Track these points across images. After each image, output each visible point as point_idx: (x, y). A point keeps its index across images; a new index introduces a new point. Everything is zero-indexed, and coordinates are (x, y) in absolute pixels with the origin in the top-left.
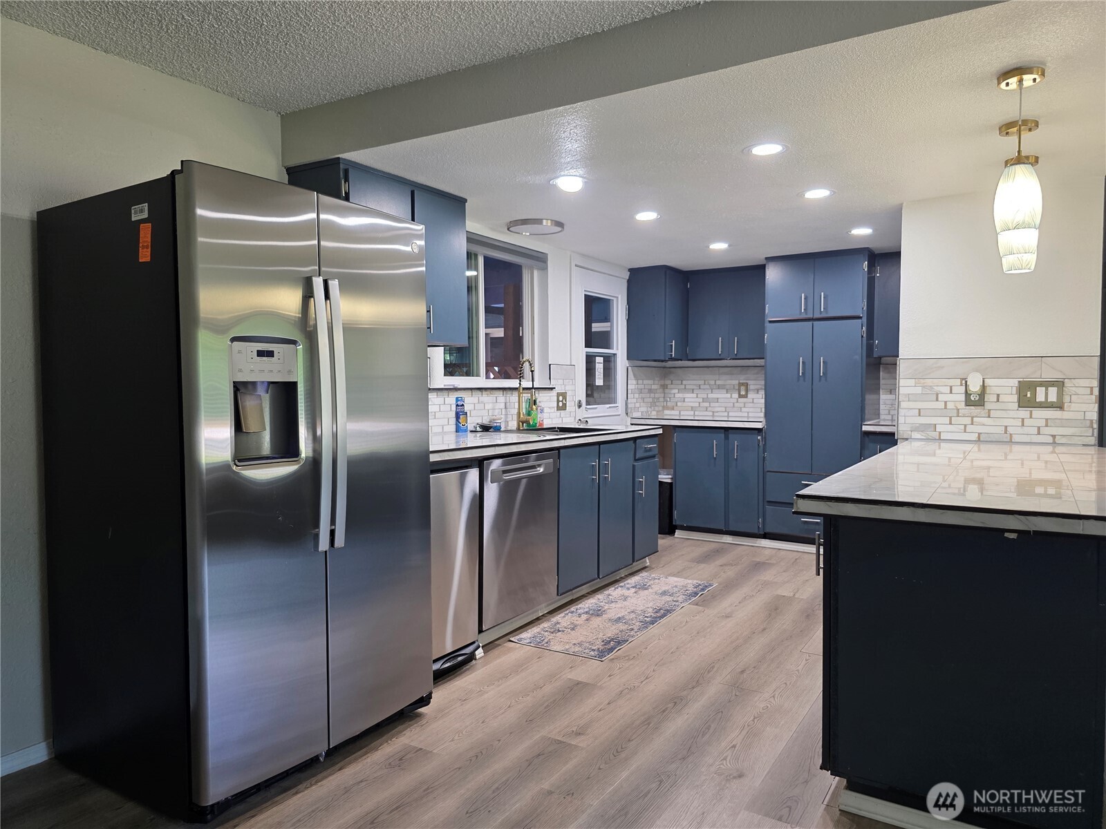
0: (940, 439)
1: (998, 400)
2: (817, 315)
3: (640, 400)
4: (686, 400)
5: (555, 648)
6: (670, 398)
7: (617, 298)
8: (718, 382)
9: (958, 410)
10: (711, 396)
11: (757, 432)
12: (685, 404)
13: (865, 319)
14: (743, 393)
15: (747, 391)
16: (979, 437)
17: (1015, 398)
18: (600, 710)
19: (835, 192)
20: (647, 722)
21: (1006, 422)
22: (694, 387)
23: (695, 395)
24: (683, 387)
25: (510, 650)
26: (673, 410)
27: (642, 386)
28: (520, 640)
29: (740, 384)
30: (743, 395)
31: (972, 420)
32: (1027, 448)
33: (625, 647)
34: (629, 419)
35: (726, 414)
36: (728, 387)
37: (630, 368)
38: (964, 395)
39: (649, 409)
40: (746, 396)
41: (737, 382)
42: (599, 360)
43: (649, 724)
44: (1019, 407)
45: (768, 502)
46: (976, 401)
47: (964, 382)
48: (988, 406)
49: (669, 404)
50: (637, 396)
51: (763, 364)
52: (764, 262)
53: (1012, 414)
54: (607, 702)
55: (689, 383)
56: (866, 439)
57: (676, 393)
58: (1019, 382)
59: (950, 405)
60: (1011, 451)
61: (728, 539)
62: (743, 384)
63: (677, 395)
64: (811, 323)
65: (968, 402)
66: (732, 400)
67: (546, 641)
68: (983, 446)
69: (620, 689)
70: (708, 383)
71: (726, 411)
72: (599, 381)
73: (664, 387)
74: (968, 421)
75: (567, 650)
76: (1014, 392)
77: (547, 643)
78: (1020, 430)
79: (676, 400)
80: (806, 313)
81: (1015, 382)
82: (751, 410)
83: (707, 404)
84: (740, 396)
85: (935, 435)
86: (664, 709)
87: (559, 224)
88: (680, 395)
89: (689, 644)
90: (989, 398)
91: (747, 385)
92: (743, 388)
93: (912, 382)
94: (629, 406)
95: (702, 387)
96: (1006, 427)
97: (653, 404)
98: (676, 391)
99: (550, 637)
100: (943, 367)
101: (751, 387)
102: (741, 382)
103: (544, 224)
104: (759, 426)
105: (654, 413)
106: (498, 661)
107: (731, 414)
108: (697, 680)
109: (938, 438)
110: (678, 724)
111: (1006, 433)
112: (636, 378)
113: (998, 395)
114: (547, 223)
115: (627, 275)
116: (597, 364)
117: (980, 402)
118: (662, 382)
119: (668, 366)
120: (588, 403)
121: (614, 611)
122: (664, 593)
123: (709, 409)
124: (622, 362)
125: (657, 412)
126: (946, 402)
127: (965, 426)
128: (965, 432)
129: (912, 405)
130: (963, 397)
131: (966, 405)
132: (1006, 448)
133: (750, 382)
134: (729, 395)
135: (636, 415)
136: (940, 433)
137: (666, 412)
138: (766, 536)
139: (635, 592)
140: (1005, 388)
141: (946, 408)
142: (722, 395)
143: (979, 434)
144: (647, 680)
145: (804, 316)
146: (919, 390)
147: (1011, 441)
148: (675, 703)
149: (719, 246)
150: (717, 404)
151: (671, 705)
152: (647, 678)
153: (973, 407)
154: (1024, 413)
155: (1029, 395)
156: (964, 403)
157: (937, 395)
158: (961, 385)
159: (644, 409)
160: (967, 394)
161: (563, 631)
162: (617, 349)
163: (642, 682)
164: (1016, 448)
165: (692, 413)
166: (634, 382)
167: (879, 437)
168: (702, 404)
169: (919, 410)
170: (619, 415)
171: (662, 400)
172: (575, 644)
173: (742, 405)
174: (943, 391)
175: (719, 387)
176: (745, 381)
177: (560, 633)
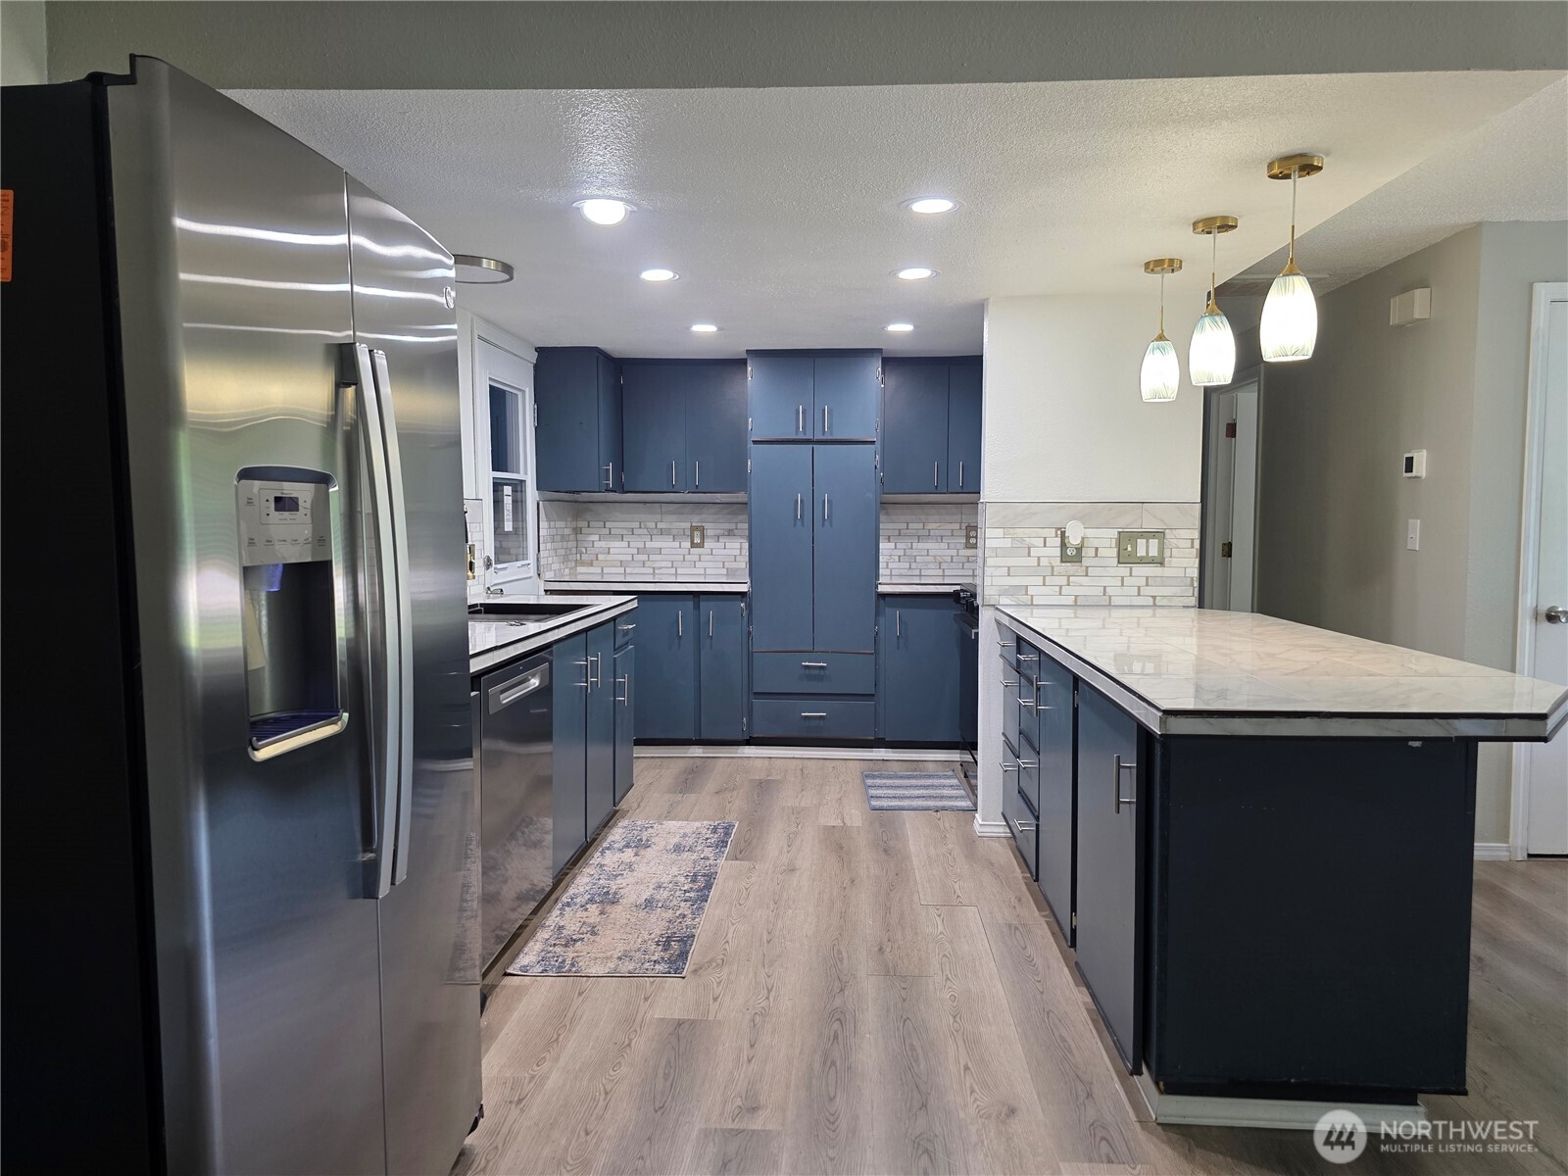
0: (1032, 604)
1: (1096, 556)
2: (819, 436)
3: (552, 553)
4: (612, 551)
5: (593, 971)
6: (586, 548)
7: (524, 392)
8: (660, 525)
9: (1053, 567)
10: (648, 544)
11: (739, 596)
12: (609, 557)
13: (878, 445)
14: (697, 540)
15: (703, 537)
16: (1076, 601)
17: (1115, 551)
18: (749, 1061)
19: (938, 274)
20: (828, 1062)
21: (1106, 582)
22: (625, 532)
23: (625, 544)
24: (606, 531)
25: (520, 991)
26: (592, 565)
27: (554, 531)
28: (525, 968)
29: (693, 529)
30: (697, 544)
31: (1068, 579)
32: (1126, 611)
33: (695, 948)
34: (542, 582)
35: (673, 571)
36: (675, 532)
37: (541, 503)
38: (1059, 549)
39: (562, 566)
40: (701, 545)
41: (688, 525)
42: (508, 490)
43: (833, 1063)
44: (1119, 562)
45: (755, 693)
46: (1072, 555)
47: (1059, 532)
48: (1086, 562)
49: (585, 557)
50: (549, 546)
51: (745, 500)
52: (745, 356)
53: (1112, 571)
54: (746, 1045)
55: (617, 526)
56: (881, 601)
57: (595, 541)
58: (1119, 533)
59: (1044, 562)
60: (1110, 616)
61: (697, 751)
62: (697, 528)
63: (596, 544)
64: (810, 446)
65: (1064, 559)
66: (680, 551)
67: (568, 962)
68: (1080, 612)
69: (748, 1017)
70: (645, 526)
71: (672, 567)
72: (508, 526)
73: (577, 531)
74: (1063, 581)
75: (615, 971)
76: (1114, 545)
77: (573, 965)
78: (1118, 591)
79: (597, 551)
80: (805, 434)
81: (1114, 533)
82: (711, 564)
83: (645, 557)
84: (693, 545)
85: (1026, 599)
86: (832, 1034)
87: (507, 269)
88: (603, 544)
89: (779, 922)
90: (1088, 552)
91: (702, 530)
92: (697, 534)
93: (999, 532)
94: (542, 562)
95: (635, 531)
96: (1105, 587)
97: (565, 559)
98: (596, 537)
99: (571, 955)
100: (1035, 514)
101: (709, 532)
102: (694, 524)
103: (485, 266)
104: (744, 588)
105: (567, 571)
106: (515, 1015)
107: (679, 571)
108: (835, 978)
109: (1029, 603)
110: (870, 1052)
111: (1104, 595)
112: (549, 520)
113: (1097, 549)
114: (489, 264)
115: (534, 357)
116: (505, 497)
117: (1078, 558)
118: (574, 524)
119: (581, 499)
120: (498, 561)
121: (633, 889)
122: (678, 849)
123: (647, 564)
124: (532, 494)
125: (571, 569)
126: (1039, 558)
127: (1061, 587)
128: (1060, 594)
129: (1000, 561)
130: (1057, 552)
131: (1062, 561)
132: (1104, 613)
133: (706, 525)
134: (677, 544)
135: (549, 575)
136: (1032, 596)
137: (580, 569)
138: (750, 742)
139: (636, 855)
140: (1104, 540)
141: (1039, 565)
142: (666, 544)
143: (1076, 596)
144: (773, 994)
145: (801, 436)
146: (1008, 543)
147: (1110, 605)
148: (839, 1020)
149: (704, 329)
150: (659, 557)
151: (836, 1025)
152: (769, 991)
153: (1069, 564)
154: (1124, 570)
155: (1129, 549)
156: (1059, 559)
157: (1029, 548)
158: (1057, 536)
159: (555, 566)
160: (1063, 545)
161: (582, 939)
162: (526, 473)
163: (768, 998)
164: (1116, 613)
165: (622, 570)
166: (546, 523)
167: (899, 599)
168: (636, 557)
169: (1009, 567)
170: (530, 578)
171: (574, 551)
172: (620, 958)
173: (696, 558)
174: (1036, 544)
175: (662, 532)
176: (699, 524)
177: (579, 943)
